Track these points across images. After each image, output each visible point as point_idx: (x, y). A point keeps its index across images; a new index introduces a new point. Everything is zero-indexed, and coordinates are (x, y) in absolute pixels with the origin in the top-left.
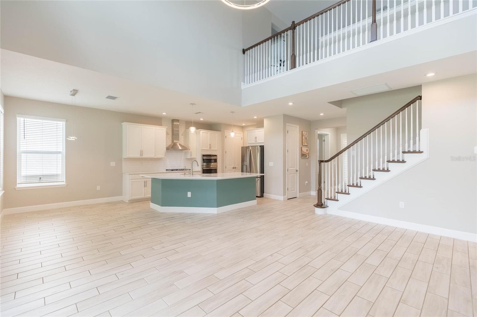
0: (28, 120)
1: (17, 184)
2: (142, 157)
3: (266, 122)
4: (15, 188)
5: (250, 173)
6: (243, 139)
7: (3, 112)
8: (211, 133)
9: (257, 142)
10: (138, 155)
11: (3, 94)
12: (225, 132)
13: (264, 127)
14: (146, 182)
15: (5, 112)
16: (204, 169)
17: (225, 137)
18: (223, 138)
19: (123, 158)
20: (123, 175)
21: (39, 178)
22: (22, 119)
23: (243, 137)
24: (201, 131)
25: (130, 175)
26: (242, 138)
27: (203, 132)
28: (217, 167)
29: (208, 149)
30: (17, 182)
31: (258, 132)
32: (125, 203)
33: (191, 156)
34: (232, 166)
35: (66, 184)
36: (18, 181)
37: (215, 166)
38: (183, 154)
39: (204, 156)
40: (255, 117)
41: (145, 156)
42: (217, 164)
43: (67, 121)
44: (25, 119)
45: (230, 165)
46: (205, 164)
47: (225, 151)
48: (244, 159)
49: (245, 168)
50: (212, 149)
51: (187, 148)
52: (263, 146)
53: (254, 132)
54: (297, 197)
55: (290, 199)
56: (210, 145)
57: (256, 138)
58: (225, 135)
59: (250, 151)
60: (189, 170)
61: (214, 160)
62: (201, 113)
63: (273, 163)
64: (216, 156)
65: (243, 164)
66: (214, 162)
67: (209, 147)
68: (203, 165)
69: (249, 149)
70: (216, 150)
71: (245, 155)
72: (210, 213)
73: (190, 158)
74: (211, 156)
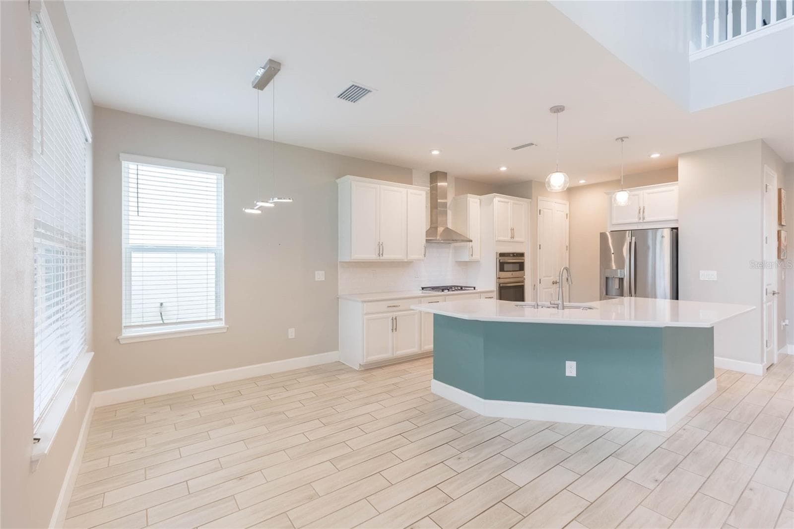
0: (145, 168)
1: (123, 327)
2: (381, 258)
3: (684, 167)
4: (118, 340)
5: (635, 297)
6: (569, 216)
7: (90, 140)
8: (513, 203)
9: (645, 221)
10: (372, 256)
11: (93, 102)
12: (539, 201)
13: (677, 181)
14: (396, 319)
15: (94, 137)
16: (502, 287)
17: (539, 212)
18: (535, 213)
19: (340, 262)
20: (339, 300)
21: (159, 305)
22: (132, 166)
23: (570, 212)
24: (495, 196)
25: (365, 304)
26: (567, 215)
28: (523, 282)
29: (508, 238)
30: (124, 325)
31: (649, 194)
32: (351, 370)
33: (472, 255)
34: (551, 278)
35: (228, 326)
36: (124, 321)
37: (521, 279)
38: (451, 251)
39: (502, 255)
40: (655, 156)
41: (387, 256)
42: (524, 273)
43: (227, 173)
44: (140, 167)
45: (547, 277)
46: (503, 274)
47: (538, 244)
48: (612, 263)
49: (616, 285)
50: (516, 239)
51: (467, 238)
52: (677, 229)
53: (636, 195)
54: (775, 361)
55: (767, 369)
56: (512, 230)
57: (644, 209)
58: (539, 207)
59: (635, 243)
60: (473, 288)
61: (518, 265)
62: (533, 144)
63: (715, 273)
64: (522, 255)
65: (608, 275)
66: (518, 270)
67: (510, 236)
68: (499, 278)
69: (634, 238)
70: (522, 242)
71: (613, 253)
72: (644, 431)
73: (467, 260)
74: (514, 256)
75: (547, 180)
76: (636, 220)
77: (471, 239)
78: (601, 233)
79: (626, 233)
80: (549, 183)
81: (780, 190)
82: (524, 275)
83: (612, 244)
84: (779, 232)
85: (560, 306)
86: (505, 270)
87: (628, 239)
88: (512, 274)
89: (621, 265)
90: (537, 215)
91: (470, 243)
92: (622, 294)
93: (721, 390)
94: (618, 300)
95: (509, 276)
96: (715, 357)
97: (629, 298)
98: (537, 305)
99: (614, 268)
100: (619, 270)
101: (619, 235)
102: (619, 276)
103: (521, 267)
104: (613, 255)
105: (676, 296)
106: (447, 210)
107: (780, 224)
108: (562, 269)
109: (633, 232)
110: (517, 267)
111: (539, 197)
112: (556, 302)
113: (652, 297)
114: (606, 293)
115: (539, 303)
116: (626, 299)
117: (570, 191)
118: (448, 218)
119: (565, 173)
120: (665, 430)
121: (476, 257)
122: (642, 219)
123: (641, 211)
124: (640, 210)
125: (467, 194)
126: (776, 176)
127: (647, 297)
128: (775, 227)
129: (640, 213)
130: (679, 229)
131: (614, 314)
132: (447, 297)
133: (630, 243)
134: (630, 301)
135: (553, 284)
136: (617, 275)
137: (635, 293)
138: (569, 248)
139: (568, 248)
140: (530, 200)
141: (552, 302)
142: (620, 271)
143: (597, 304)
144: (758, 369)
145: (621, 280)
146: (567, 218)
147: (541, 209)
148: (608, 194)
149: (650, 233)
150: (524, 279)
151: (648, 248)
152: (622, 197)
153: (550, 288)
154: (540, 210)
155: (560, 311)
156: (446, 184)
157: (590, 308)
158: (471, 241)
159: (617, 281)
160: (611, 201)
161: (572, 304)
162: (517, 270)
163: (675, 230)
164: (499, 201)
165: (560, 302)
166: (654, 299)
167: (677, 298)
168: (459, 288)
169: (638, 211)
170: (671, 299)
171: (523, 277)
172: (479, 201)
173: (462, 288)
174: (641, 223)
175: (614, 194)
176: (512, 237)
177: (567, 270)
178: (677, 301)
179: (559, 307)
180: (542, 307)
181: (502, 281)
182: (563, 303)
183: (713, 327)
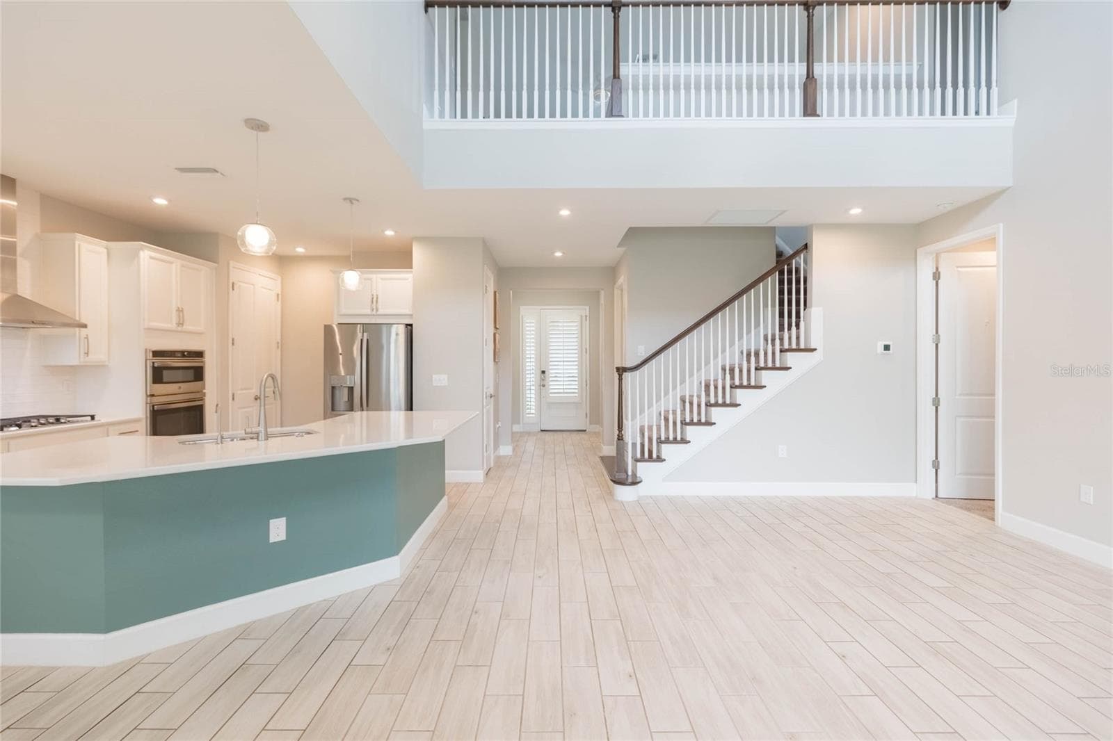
3: (418, 254)
5: (367, 410)
6: (282, 297)
8: (183, 266)
12: (231, 268)
16: (157, 411)
17: (231, 285)
18: (224, 289)
23: (282, 292)
24: (142, 248)
26: (278, 295)
27: (151, 258)
28: (202, 399)
29: (173, 326)
33: (87, 354)
34: (254, 391)
37: (198, 396)
38: (30, 345)
39: (156, 354)
40: (389, 233)
42: (204, 384)
45: (245, 389)
46: (160, 388)
47: (231, 336)
48: (339, 367)
49: (343, 396)
50: (187, 327)
51: (75, 320)
52: (411, 325)
53: (368, 279)
54: (492, 465)
55: (487, 474)
56: (180, 311)
57: (377, 298)
58: (231, 278)
59: (367, 340)
60: (89, 418)
61: (192, 371)
62: (217, 172)
63: (445, 377)
64: (200, 354)
65: (335, 383)
66: (193, 379)
67: (175, 321)
68: (153, 395)
69: (365, 334)
70: (201, 334)
71: (341, 354)
72: (376, 585)
73: (75, 362)
74: (183, 356)
75: (239, 233)
76: (368, 311)
77: (84, 321)
78: (325, 326)
79: (356, 328)
80: (243, 237)
81: (495, 292)
82: (204, 389)
83: (341, 343)
84: (495, 334)
85: (262, 436)
86: (164, 380)
87: (359, 335)
88: (180, 388)
89: (350, 371)
90: (228, 289)
91: (83, 330)
92: (351, 409)
93: (451, 507)
94: (347, 416)
95: (172, 393)
96: (446, 472)
97: (359, 413)
98: (222, 438)
99: (343, 374)
100: (348, 377)
101: (349, 329)
102: (348, 384)
103: (198, 374)
104: (341, 357)
105: (410, 406)
106: (15, 261)
107: (496, 328)
108: (266, 376)
109: (366, 327)
110: (191, 374)
111: (231, 262)
112: (254, 430)
113: (386, 410)
114: (332, 409)
115: (225, 434)
116: (357, 415)
117: (281, 261)
118: (18, 276)
119: (269, 227)
120: (399, 576)
121: (97, 356)
122: (375, 310)
123: (374, 300)
124: (373, 298)
125: (74, 232)
126: (492, 279)
127: (382, 410)
128: (492, 330)
129: (372, 302)
130: (414, 326)
131: (342, 436)
132: (12, 442)
133: (362, 340)
134: (361, 417)
135: (256, 399)
136: (345, 384)
137: (367, 406)
138: (282, 345)
139: (280, 345)
140: (216, 265)
141: (248, 430)
142: (350, 378)
143: (319, 426)
144: (478, 476)
145: (351, 389)
146: (278, 300)
147: (235, 282)
148: (334, 272)
149: (384, 329)
150: (204, 394)
151: (382, 347)
152: (351, 278)
153: (250, 407)
154: (233, 284)
155: (262, 443)
156: (15, 203)
157: (309, 433)
158: (85, 326)
159: (346, 391)
160: (338, 284)
161: (285, 429)
162: (190, 380)
163: (409, 327)
164: (148, 256)
165: (261, 429)
166: (388, 412)
167: (411, 409)
168: (51, 420)
169: (370, 300)
170: (405, 410)
171: (202, 391)
172: (106, 250)
173: (58, 420)
174: (374, 315)
175: (341, 273)
176: (180, 324)
177: (273, 378)
178: (411, 412)
179: (260, 438)
180: (232, 440)
181: (156, 400)
182: (266, 431)
183: (444, 441)
